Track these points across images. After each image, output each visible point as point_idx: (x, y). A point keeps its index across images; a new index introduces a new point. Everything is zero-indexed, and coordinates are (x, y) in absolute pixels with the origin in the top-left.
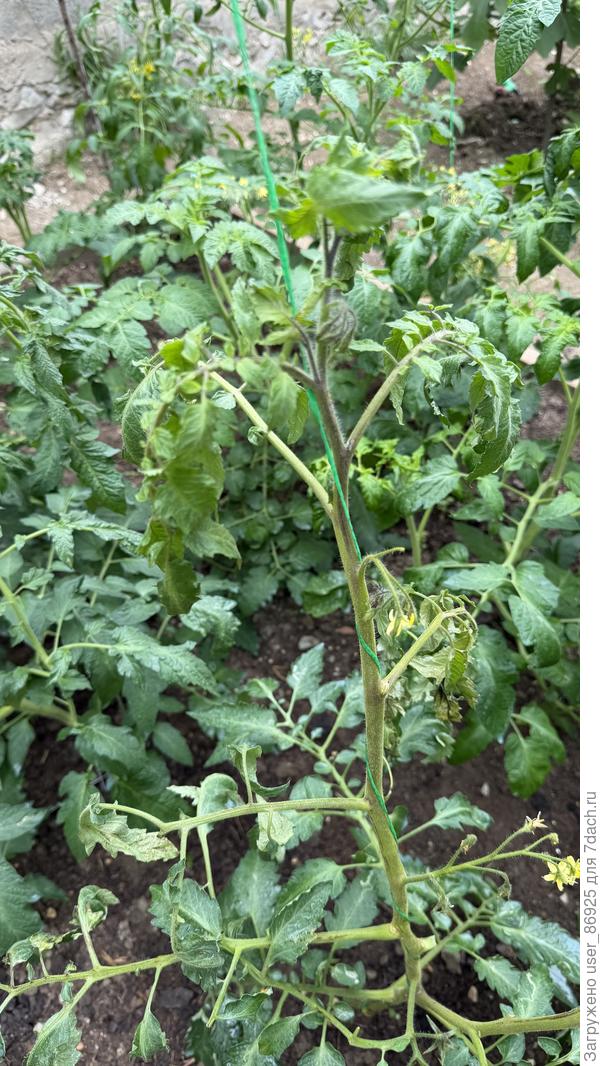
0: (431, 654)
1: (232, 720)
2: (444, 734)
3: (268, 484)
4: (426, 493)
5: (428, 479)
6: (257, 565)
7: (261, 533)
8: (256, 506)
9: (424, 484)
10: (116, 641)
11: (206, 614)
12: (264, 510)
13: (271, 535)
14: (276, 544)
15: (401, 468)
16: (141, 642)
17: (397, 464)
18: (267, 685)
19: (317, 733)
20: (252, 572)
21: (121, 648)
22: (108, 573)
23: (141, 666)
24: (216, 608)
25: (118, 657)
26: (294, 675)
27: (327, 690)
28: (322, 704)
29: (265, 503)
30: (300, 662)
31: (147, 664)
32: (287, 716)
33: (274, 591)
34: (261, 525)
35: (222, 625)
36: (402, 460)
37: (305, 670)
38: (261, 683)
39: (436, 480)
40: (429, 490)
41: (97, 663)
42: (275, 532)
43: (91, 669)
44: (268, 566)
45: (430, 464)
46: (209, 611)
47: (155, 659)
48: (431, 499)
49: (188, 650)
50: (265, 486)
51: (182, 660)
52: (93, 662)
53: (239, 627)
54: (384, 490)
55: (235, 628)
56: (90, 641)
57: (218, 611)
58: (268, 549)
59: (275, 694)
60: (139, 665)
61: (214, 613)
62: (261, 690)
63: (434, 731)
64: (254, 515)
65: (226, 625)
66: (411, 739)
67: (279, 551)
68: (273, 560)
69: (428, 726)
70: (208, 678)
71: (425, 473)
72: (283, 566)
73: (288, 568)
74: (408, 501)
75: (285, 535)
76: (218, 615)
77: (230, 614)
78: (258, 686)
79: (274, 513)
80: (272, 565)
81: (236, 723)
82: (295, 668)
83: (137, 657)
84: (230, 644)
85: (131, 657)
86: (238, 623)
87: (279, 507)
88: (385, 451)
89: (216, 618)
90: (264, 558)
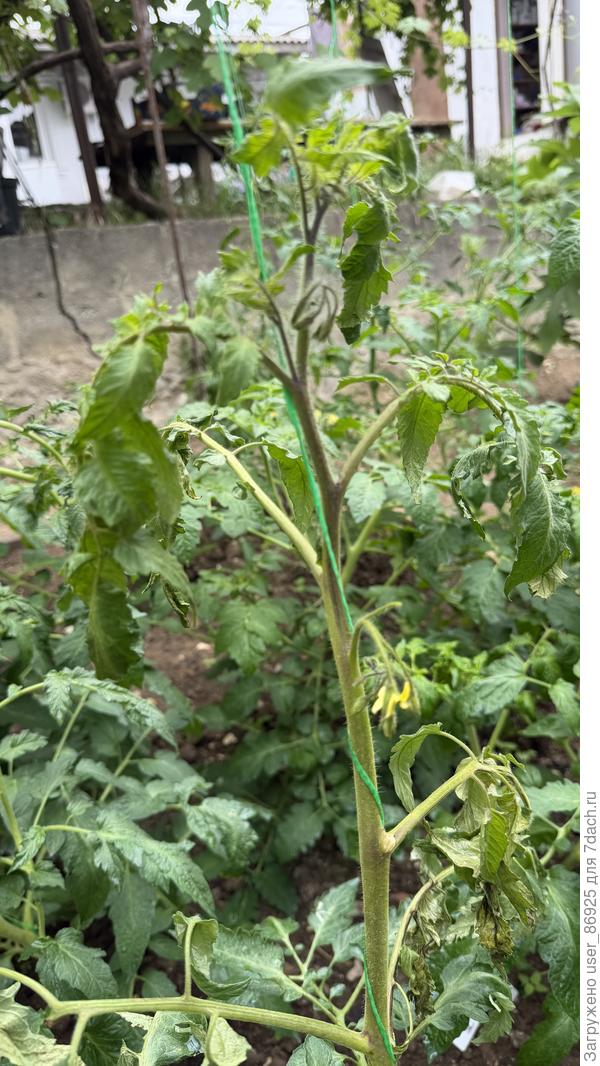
0: (469, 838)
1: (226, 952)
2: (501, 995)
3: (321, 705)
4: (487, 696)
5: (489, 680)
6: (300, 801)
7: (308, 761)
8: (305, 730)
9: (485, 685)
10: (100, 826)
11: (217, 820)
12: (315, 736)
13: (319, 766)
14: (324, 777)
15: (460, 671)
16: (128, 831)
17: (455, 666)
18: (284, 925)
19: (337, 990)
20: (296, 808)
21: (103, 836)
22: (123, 773)
23: (122, 857)
24: (230, 814)
25: (98, 845)
26: (318, 914)
27: (356, 933)
28: (348, 951)
29: (316, 726)
30: (327, 898)
31: (128, 856)
32: (304, 967)
33: (318, 835)
34: (310, 752)
35: (235, 836)
36: (462, 662)
37: (332, 909)
38: (277, 923)
39: (498, 682)
40: (491, 693)
41: (79, 860)
42: (325, 761)
43: (71, 868)
44: (313, 802)
45: (492, 667)
46: (221, 816)
47: (139, 851)
48: (493, 703)
49: (183, 850)
50: (317, 708)
51: (173, 861)
52: (74, 858)
53: (255, 843)
54: (439, 694)
55: (250, 844)
56: (71, 823)
57: (232, 818)
58: (314, 782)
59: (292, 937)
60: (118, 854)
61: (227, 819)
62: (276, 931)
63: (487, 989)
64: (302, 741)
65: (240, 836)
66: (455, 998)
67: (328, 788)
68: (319, 796)
69: (479, 981)
70: (202, 890)
71: (486, 675)
72: (331, 805)
73: (337, 808)
74: (466, 705)
75: (336, 767)
76: (231, 823)
77: (247, 825)
78: (273, 926)
79: (325, 740)
80: (318, 803)
81: (232, 956)
82: (320, 905)
83: (118, 846)
84: (243, 864)
85: (111, 844)
86: (255, 837)
87: (331, 733)
88: (442, 653)
89: (228, 826)
90: (308, 793)
